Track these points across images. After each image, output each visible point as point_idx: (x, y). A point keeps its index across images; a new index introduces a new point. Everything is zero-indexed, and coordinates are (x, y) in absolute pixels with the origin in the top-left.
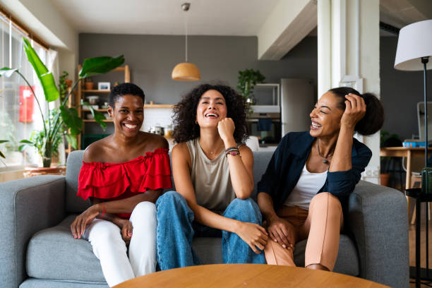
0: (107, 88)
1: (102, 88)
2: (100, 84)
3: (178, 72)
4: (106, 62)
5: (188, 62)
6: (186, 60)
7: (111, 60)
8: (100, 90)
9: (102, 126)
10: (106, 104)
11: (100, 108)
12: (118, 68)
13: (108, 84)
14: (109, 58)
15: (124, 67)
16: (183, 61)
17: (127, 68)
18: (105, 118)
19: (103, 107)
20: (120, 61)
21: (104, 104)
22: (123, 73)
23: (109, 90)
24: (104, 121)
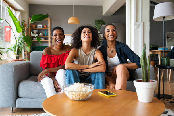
0: (41, 27)
1: (39, 27)
2: (38, 25)
5: (74, 17)
6: (74, 16)
8: (38, 28)
9: (40, 42)
10: (41, 33)
11: (38, 35)
12: (46, 19)
13: (41, 25)
14: (42, 15)
15: (48, 18)
16: (72, 16)
19: (40, 35)
20: (47, 16)
22: (48, 21)
23: (42, 28)
24: (41, 40)
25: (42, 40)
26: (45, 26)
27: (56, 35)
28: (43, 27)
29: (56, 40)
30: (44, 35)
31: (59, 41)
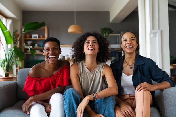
0: (36, 37)
1: (34, 37)
2: (33, 36)
3: (71, 29)
5: (76, 24)
6: (75, 23)
8: (33, 38)
9: (34, 56)
10: (36, 45)
11: (33, 47)
12: (42, 28)
13: (37, 36)
14: (37, 23)
15: (45, 27)
16: (74, 24)
17: (46, 28)
18: (36, 52)
19: (35, 46)
20: (43, 24)
22: (44, 30)
23: (37, 38)
24: (35, 53)
25: (38, 52)
26: (41, 36)
27: (48, 49)
28: (39, 37)
29: (49, 56)
30: (40, 47)
31: (52, 58)
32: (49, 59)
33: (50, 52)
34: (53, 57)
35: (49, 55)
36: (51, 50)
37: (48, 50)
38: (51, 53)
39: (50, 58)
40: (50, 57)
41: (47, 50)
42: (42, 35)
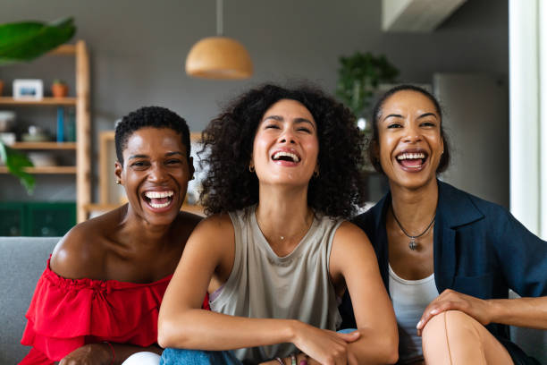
0: (33, 93)
1: (24, 93)
2: (19, 85)
3: (199, 60)
4: (32, 34)
5: (224, 35)
6: (220, 30)
7: (43, 30)
8: (18, 97)
9: (24, 182)
10: (33, 130)
11: (19, 139)
12: (64, 49)
13: (37, 85)
14: (39, 25)
15: (74, 44)
17: (80, 49)
18: (31, 165)
19: (26, 138)
20: (67, 33)
21: (26, 132)
22: (72, 58)
23: (39, 98)
24: (29, 170)
26: (57, 89)
27: (142, 163)
28: (48, 93)
29: (145, 192)
30: (54, 139)
31: (159, 200)
32: (144, 204)
33: (153, 175)
34: (163, 195)
35: (147, 186)
36: (155, 164)
37: (140, 164)
38: (155, 179)
39: (148, 200)
40: (150, 195)
41: (135, 167)
42: (63, 83)
